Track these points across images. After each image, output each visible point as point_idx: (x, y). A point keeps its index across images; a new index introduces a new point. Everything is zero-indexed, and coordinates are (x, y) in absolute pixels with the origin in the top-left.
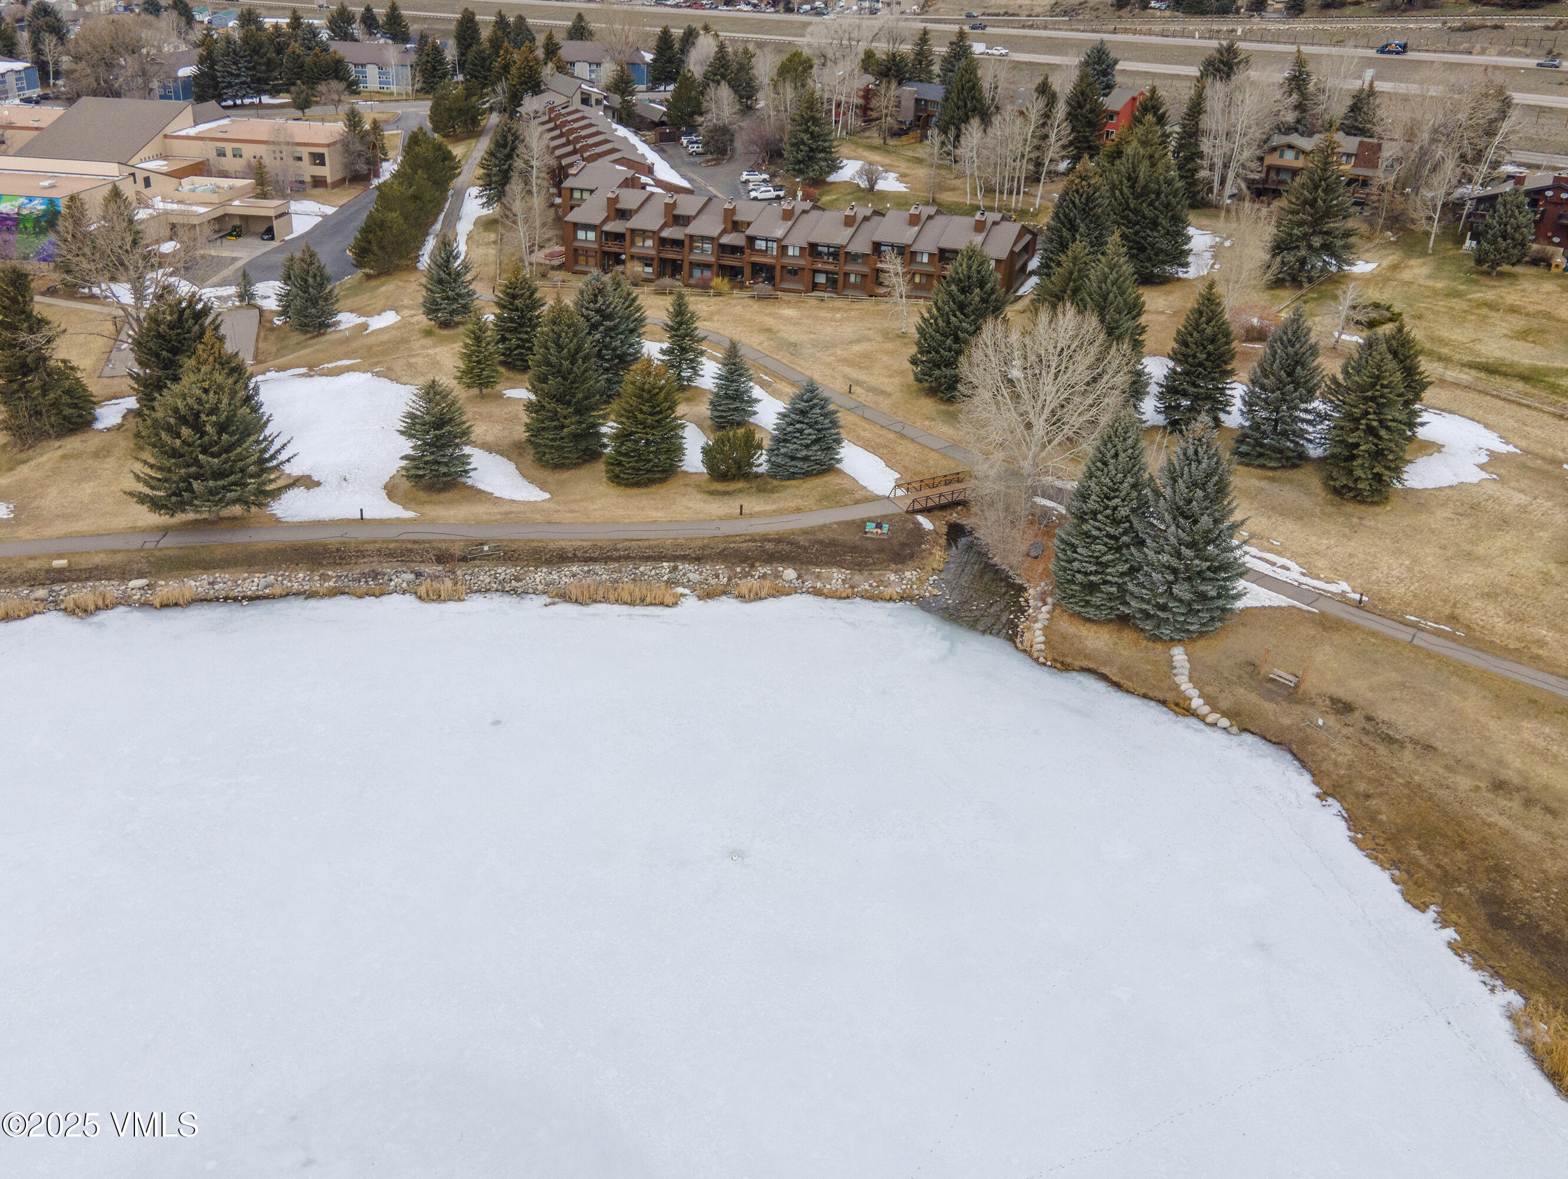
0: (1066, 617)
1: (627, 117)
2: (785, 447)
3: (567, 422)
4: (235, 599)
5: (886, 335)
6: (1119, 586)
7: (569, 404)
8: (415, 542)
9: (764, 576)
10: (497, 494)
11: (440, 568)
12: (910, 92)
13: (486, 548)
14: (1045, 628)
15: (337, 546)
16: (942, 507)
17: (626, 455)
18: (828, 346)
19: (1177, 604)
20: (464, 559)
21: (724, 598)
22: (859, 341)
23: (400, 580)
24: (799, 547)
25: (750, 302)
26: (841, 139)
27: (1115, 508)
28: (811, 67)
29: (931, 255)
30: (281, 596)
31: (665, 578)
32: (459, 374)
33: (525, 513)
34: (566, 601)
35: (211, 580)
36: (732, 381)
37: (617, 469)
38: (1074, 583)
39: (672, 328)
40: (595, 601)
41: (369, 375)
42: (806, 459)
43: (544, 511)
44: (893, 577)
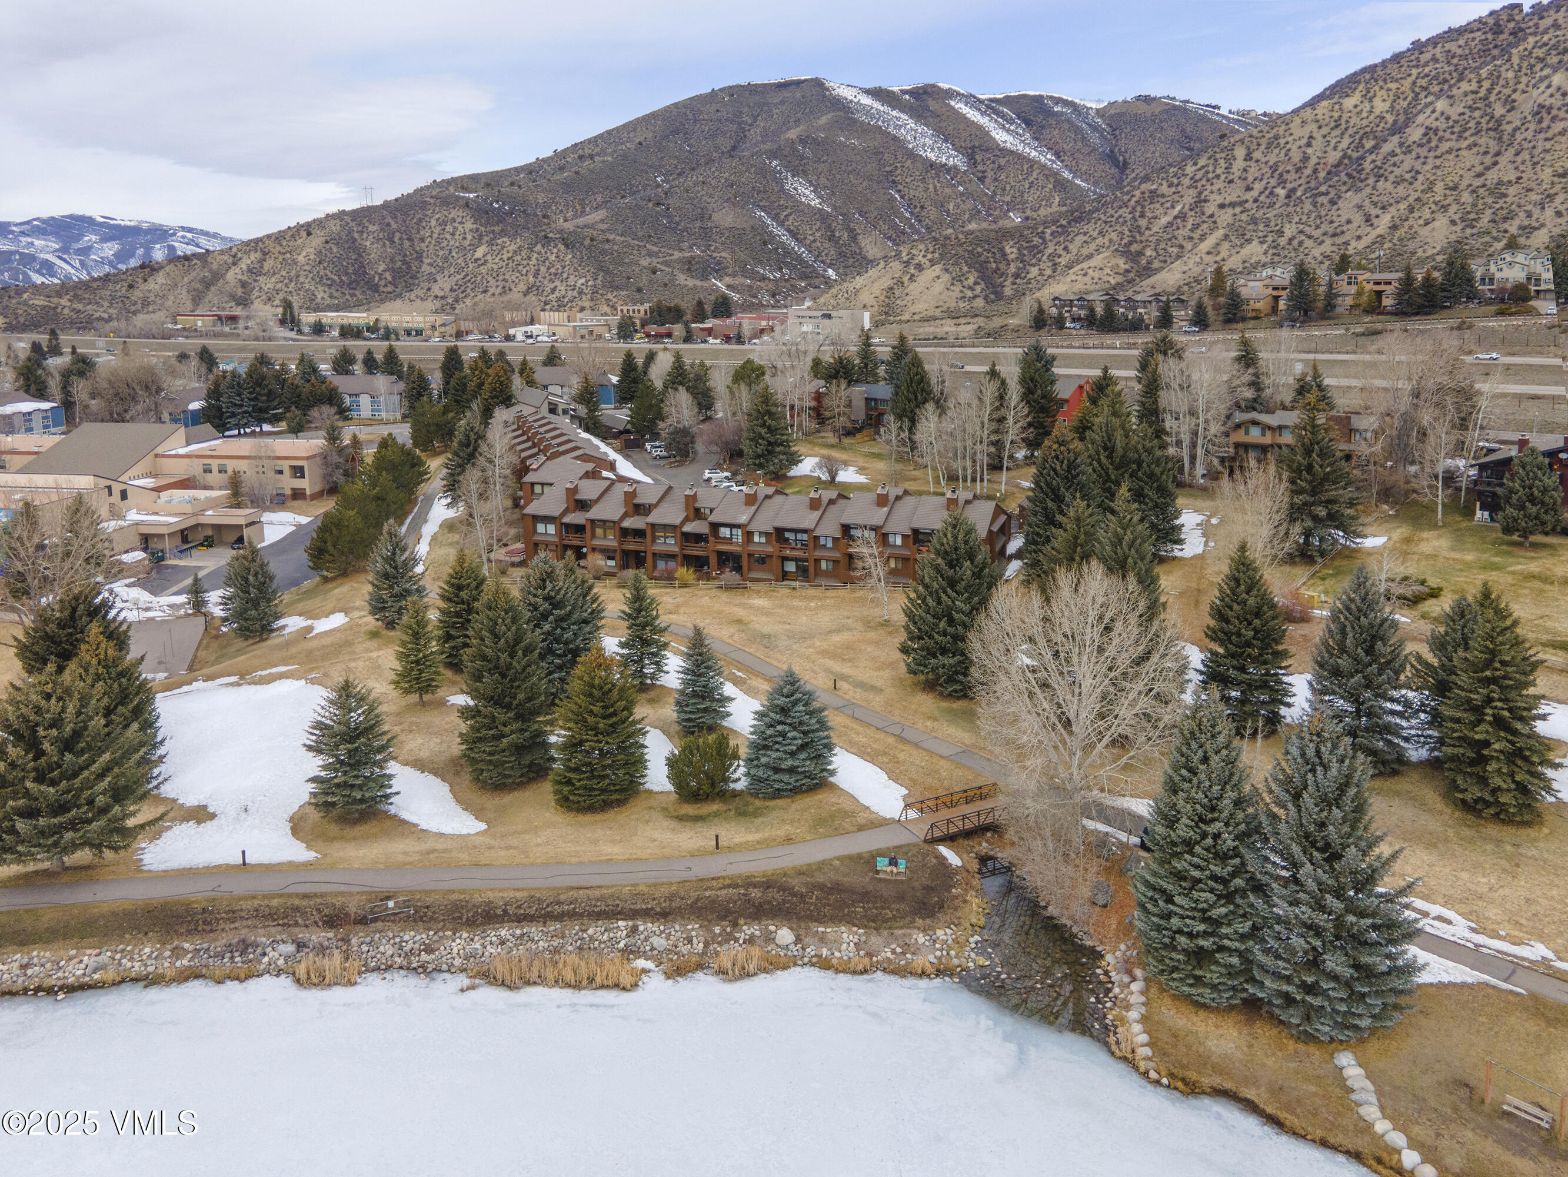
0: (1167, 1001)
1: (594, 426)
2: (764, 755)
3: (507, 730)
4: (50, 991)
5: (868, 624)
6: (1240, 954)
7: (508, 707)
8: (306, 896)
9: (750, 941)
10: (424, 825)
11: (331, 935)
12: (860, 393)
13: (391, 904)
14: (1144, 1019)
15: (204, 904)
16: (968, 834)
17: (576, 770)
18: (805, 637)
19: (1332, 985)
20: (362, 921)
21: (700, 975)
22: (838, 631)
23: (276, 955)
24: (794, 895)
25: (718, 593)
26: (797, 439)
27: (1217, 836)
28: (763, 374)
29: (904, 537)
30: (115, 984)
31: (622, 945)
32: (395, 677)
33: (450, 851)
34: (490, 983)
35: (25, 961)
36: (699, 676)
37: (566, 789)
38: (1175, 949)
39: (629, 616)
40: (529, 983)
41: (303, 682)
42: (792, 770)
43: (475, 847)
44: (921, 939)
